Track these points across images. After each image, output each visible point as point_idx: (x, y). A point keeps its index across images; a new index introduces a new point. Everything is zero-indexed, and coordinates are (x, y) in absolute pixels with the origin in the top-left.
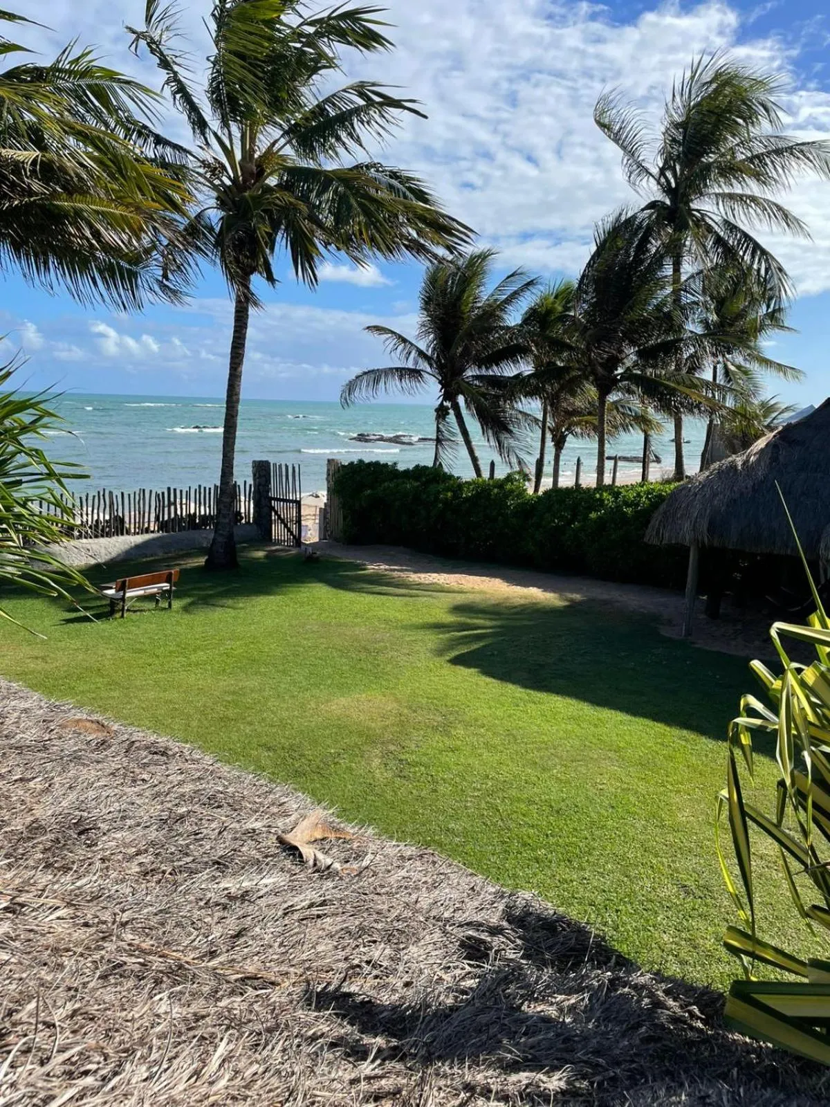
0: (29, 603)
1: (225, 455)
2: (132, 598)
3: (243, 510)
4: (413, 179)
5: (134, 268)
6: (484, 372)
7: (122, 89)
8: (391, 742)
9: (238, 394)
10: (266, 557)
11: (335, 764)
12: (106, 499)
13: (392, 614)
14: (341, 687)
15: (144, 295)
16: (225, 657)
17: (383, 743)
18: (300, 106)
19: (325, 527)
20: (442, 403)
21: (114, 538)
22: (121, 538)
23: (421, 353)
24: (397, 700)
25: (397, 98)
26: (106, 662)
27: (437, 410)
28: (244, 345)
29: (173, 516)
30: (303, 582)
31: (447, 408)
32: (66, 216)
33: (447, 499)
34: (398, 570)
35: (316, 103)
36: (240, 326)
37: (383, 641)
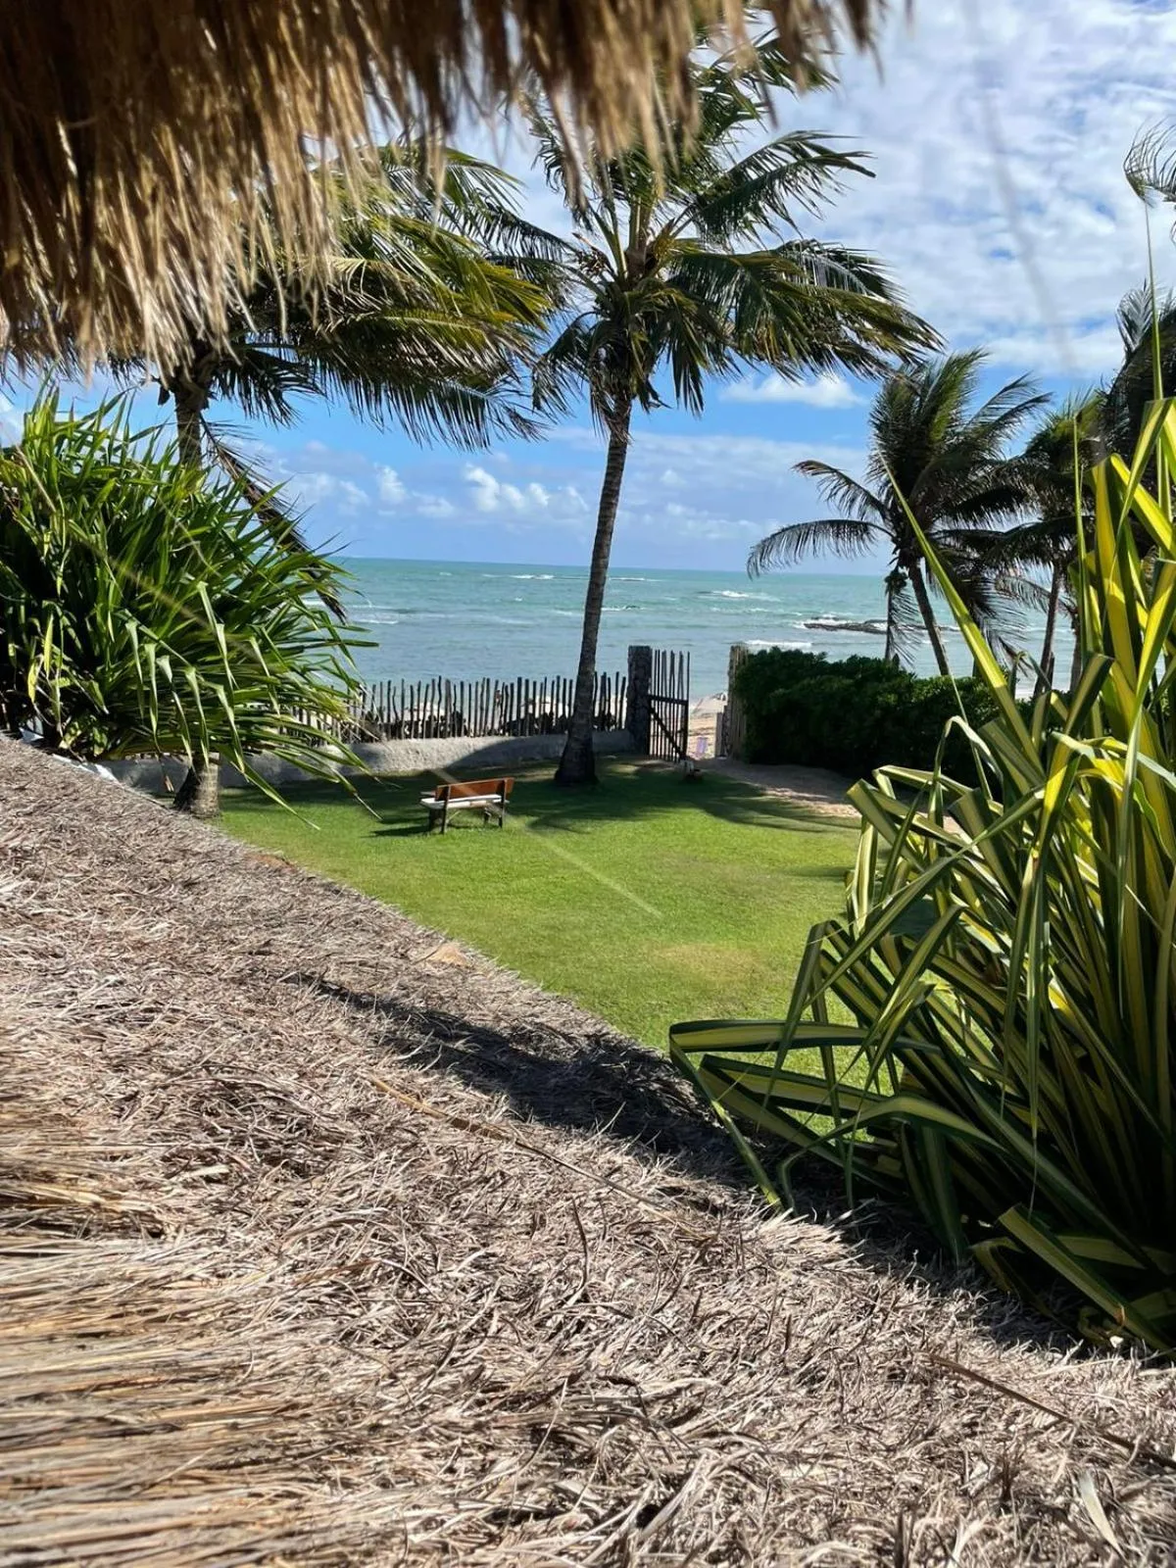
0: (339, 810)
1: (585, 637)
2: (453, 810)
3: (613, 712)
4: (863, 260)
5: (481, 395)
6: (962, 525)
7: (472, 173)
8: (732, 999)
9: (606, 557)
10: (636, 773)
11: (653, 1017)
12: (442, 688)
13: (781, 853)
14: (686, 932)
15: (491, 428)
16: (551, 887)
17: (721, 1000)
18: (713, 171)
19: (724, 739)
20: (896, 569)
21: (450, 740)
22: (457, 740)
23: (871, 501)
24: (754, 953)
25: (838, 151)
26: (412, 882)
27: (888, 580)
28: (617, 492)
29: (522, 715)
30: (674, 806)
31: (904, 577)
32: (399, 333)
33: (888, 704)
34: (808, 799)
35: (730, 166)
36: (615, 468)
37: (758, 882)
